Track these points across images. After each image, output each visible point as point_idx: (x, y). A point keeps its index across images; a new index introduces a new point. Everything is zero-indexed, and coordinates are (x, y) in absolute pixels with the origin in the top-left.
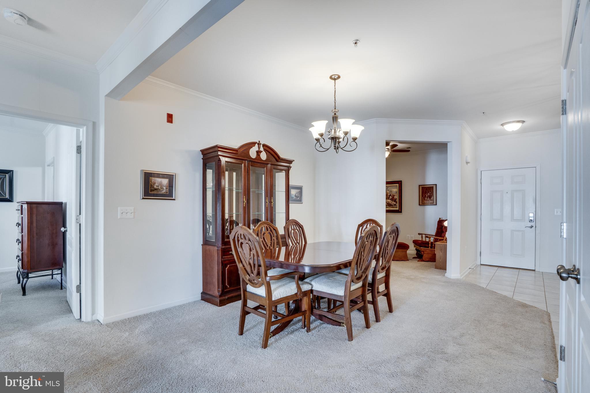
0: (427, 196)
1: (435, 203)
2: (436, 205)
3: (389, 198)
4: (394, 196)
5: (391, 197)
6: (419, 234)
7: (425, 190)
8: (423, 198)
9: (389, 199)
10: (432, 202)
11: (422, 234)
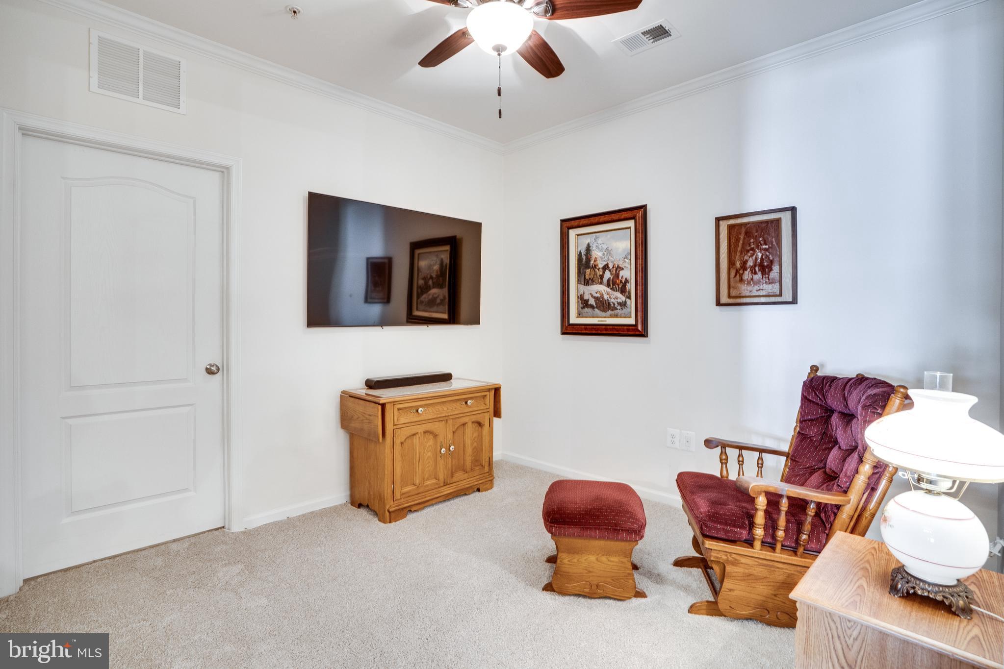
0: (750, 263)
1: (787, 296)
2: (794, 301)
3: (602, 277)
4: (619, 268)
5: (608, 275)
6: (709, 443)
7: (742, 237)
8: (733, 272)
9: (601, 283)
10: (775, 288)
11: (724, 445)
